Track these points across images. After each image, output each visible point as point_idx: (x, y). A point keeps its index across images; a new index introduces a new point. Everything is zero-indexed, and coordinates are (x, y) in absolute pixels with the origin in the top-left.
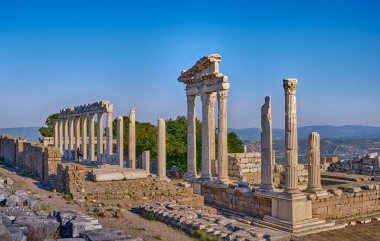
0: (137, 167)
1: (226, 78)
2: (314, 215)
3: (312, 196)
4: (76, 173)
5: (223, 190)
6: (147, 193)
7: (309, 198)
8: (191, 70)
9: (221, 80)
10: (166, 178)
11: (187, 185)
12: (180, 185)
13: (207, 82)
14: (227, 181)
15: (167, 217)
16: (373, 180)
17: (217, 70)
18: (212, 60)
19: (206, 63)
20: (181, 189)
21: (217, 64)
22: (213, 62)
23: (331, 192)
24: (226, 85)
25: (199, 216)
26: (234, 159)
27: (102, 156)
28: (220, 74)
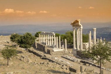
1: (81, 26)
6: (63, 54)
10: (67, 51)
12: (69, 52)
13: (77, 26)
15: (66, 58)
17: (79, 24)
19: (77, 22)
21: (80, 22)
24: (82, 27)
26: (85, 44)
27: (53, 45)
28: (80, 25)
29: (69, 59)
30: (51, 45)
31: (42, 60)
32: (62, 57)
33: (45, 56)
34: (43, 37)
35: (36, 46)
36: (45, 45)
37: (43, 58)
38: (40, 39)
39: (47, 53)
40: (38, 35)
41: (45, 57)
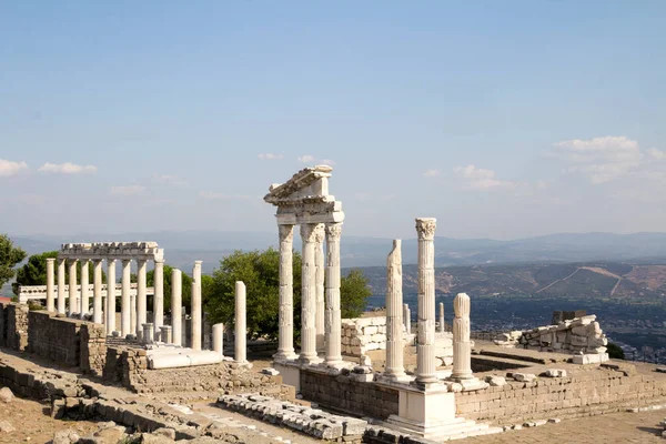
0: (203, 347)
1: (338, 206)
2: (458, 414)
3: (456, 386)
4: (137, 360)
5: (333, 377)
6: (224, 383)
7: (450, 391)
8: (285, 187)
9: (330, 208)
10: (247, 362)
11: (275, 372)
12: (265, 372)
13: (310, 208)
14: (339, 363)
15: (250, 409)
16: (570, 361)
17: (324, 192)
18: (316, 174)
19: (309, 179)
20: (266, 378)
21: (325, 182)
22: (320, 178)
23: (488, 380)
24: (338, 216)
25: (284, 407)
26: (353, 329)
27: (146, 328)
28: (329, 199)
29: (277, 421)
30: (127, 331)
31: (60, 422)
32: (220, 404)
33: (90, 392)
34: (75, 286)
35: (22, 331)
36: (89, 324)
37: (68, 414)
38: (52, 296)
39: (105, 381)
40: (43, 270)
41: (88, 402)
